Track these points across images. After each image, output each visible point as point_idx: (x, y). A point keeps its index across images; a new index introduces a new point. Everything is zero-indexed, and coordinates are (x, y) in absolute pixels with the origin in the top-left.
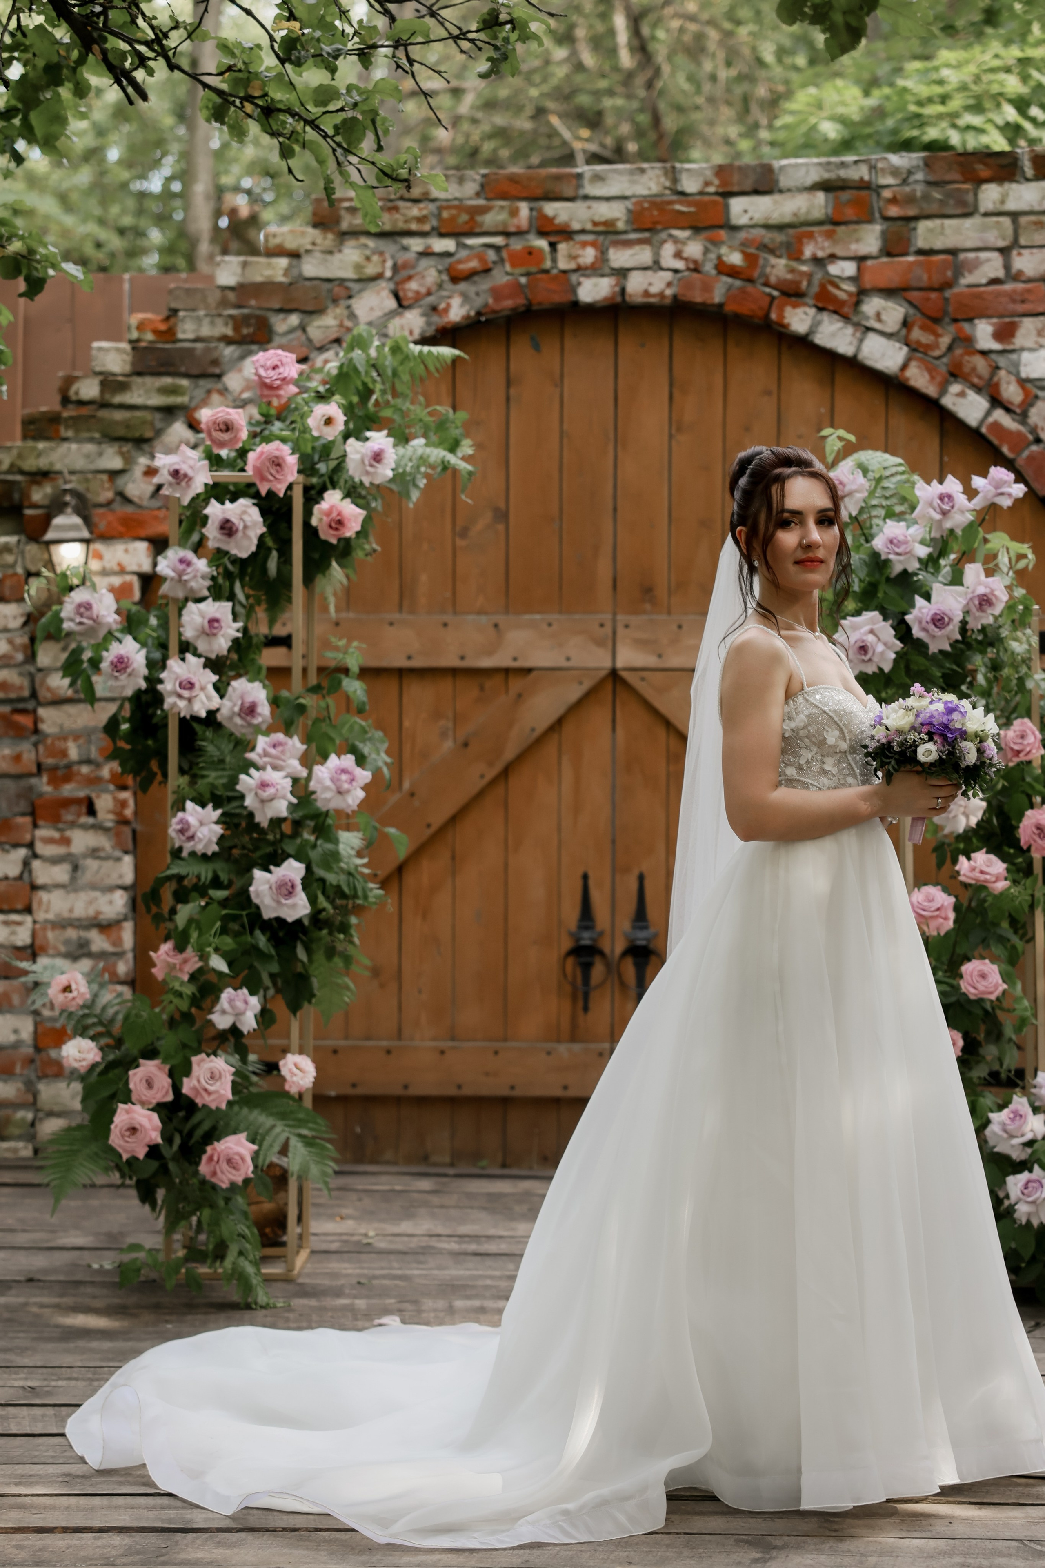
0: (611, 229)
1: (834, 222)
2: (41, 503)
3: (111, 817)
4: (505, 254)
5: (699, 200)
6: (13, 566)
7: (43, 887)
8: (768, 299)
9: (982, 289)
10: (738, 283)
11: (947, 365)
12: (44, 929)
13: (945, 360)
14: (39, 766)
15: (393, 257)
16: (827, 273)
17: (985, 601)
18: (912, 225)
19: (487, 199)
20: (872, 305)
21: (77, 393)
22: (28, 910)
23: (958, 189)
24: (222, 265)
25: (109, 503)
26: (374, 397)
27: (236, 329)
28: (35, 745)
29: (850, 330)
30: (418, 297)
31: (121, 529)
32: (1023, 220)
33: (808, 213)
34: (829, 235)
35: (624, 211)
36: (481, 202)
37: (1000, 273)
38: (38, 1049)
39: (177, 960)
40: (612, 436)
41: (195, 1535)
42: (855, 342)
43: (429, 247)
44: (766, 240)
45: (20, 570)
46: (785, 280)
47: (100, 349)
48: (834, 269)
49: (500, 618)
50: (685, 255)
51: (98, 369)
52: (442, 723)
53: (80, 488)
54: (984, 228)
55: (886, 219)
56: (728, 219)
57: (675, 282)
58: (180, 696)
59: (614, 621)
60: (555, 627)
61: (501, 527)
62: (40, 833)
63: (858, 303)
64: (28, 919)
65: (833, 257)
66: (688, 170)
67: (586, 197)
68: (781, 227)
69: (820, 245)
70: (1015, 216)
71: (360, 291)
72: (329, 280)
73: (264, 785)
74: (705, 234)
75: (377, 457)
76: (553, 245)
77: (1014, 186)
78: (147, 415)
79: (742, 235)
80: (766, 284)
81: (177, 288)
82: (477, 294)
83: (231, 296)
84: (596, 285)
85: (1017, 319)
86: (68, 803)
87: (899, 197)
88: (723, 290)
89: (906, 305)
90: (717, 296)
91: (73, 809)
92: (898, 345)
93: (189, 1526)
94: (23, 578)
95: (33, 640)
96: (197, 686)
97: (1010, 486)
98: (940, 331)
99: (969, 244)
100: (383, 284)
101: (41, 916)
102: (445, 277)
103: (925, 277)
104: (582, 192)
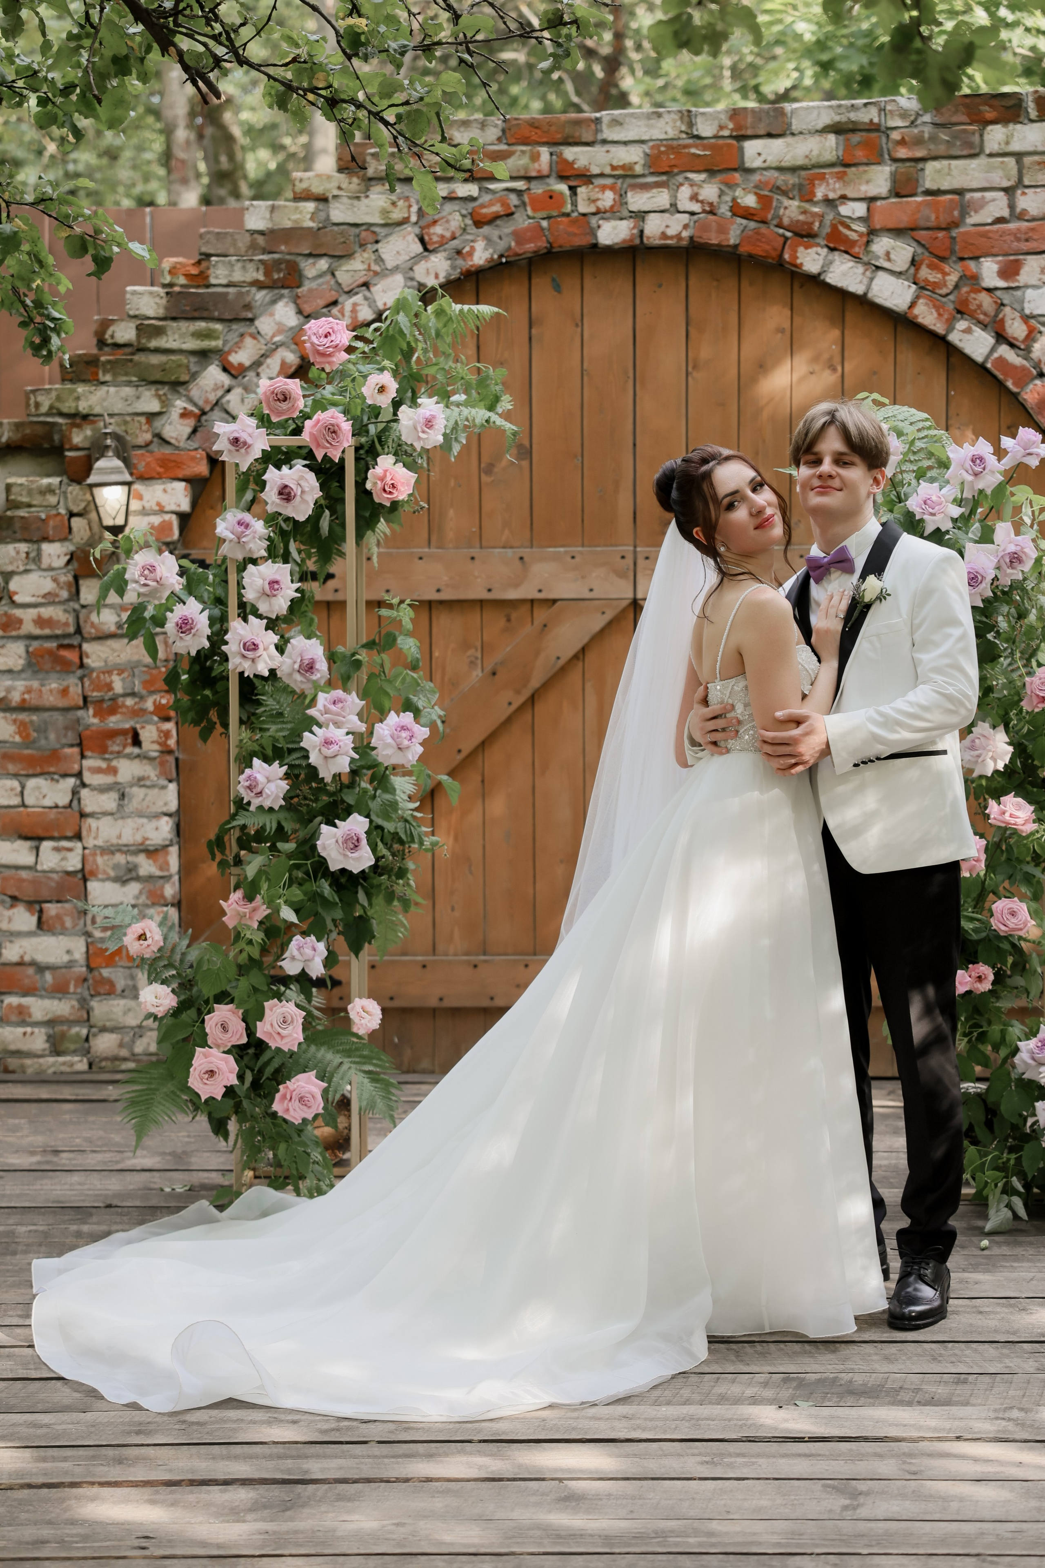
0: (629, 173)
1: (845, 164)
2: (80, 445)
3: (156, 747)
4: (526, 198)
5: (715, 144)
6: (55, 507)
7: (91, 815)
8: (782, 240)
9: (988, 228)
10: (752, 225)
11: (953, 302)
12: (95, 854)
13: (951, 297)
14: (85, 698)
15: (418, 202)
16: (839, 214)
17: (1015, 559)
18: (920, 166)
19: (509, 145)
20: (882, 244)
21: (112, 337)
22: (78, 837)
23: (965, 131)
24: (251, 209)
25: (147, 445)
26: (416, 355)
27: (267, 274)
28: (81, 679)
29: (860, 269)
30: (443, 241)
31: (161, 470)
32: (1027, 160)
33: (819, 155)
34: (840, 177)
35: (642, 155)
36: (503, 147)
37: (1006, 213)
38: (90, 969)
39: (247, 909)
40: (631, 374)
41: (314, 1486)
42: (865, 281)
43: (453, 192)
44: (779, 183)
45: (63, 511)
46: (798, 221)
47: (134, 293)
48: (845, 210)
49: (525, 552)
50: (701, 198)
51: (131, 313)
52: (471, 652)
53: (119, 430)
54: (990, 169)
55: (895, 160)
56: (743, 162)
57: (692, 224)
58: (244, 656)
59: (635, 552)
60: (577, 559)
61: (525, 464)
62: (86, 763)
63: (868, 243)
64: (79, 845)
65: (844, 197)
66: (703, 114)
67: (604, 142)
68: (793, 170)
69: (831, 187)
70: (1019, 156)
71: (386, 236)
72: (356, 225)
73: (328, 743)
74: (720, 177)
75: (429, 423)
76: (573, 189)
77: (1019, 126)
78: (183, 359)
79: (756, 177)
80: (779, 226)
81: (208, 233)
82: (500, 238)
83: (261, 240)
84: (615, 228)
85: (1021, 257)
86: (114, 734)
87: (907, 138)
88: (738, 232)
89: (914, 244)
90: (733, 239)
91: (119, 739)
92: (906, 283)
93: (307, 1477)
94: (66, 518)
95: (76, 578)
96: (261, 647)
97: (1037, 447)
98: (947, 269)
99: (975, 185)
100: (409, 228)
101: (90, 842)
102: (469, 221)
103: (933, 217)
104: (600, 137)
